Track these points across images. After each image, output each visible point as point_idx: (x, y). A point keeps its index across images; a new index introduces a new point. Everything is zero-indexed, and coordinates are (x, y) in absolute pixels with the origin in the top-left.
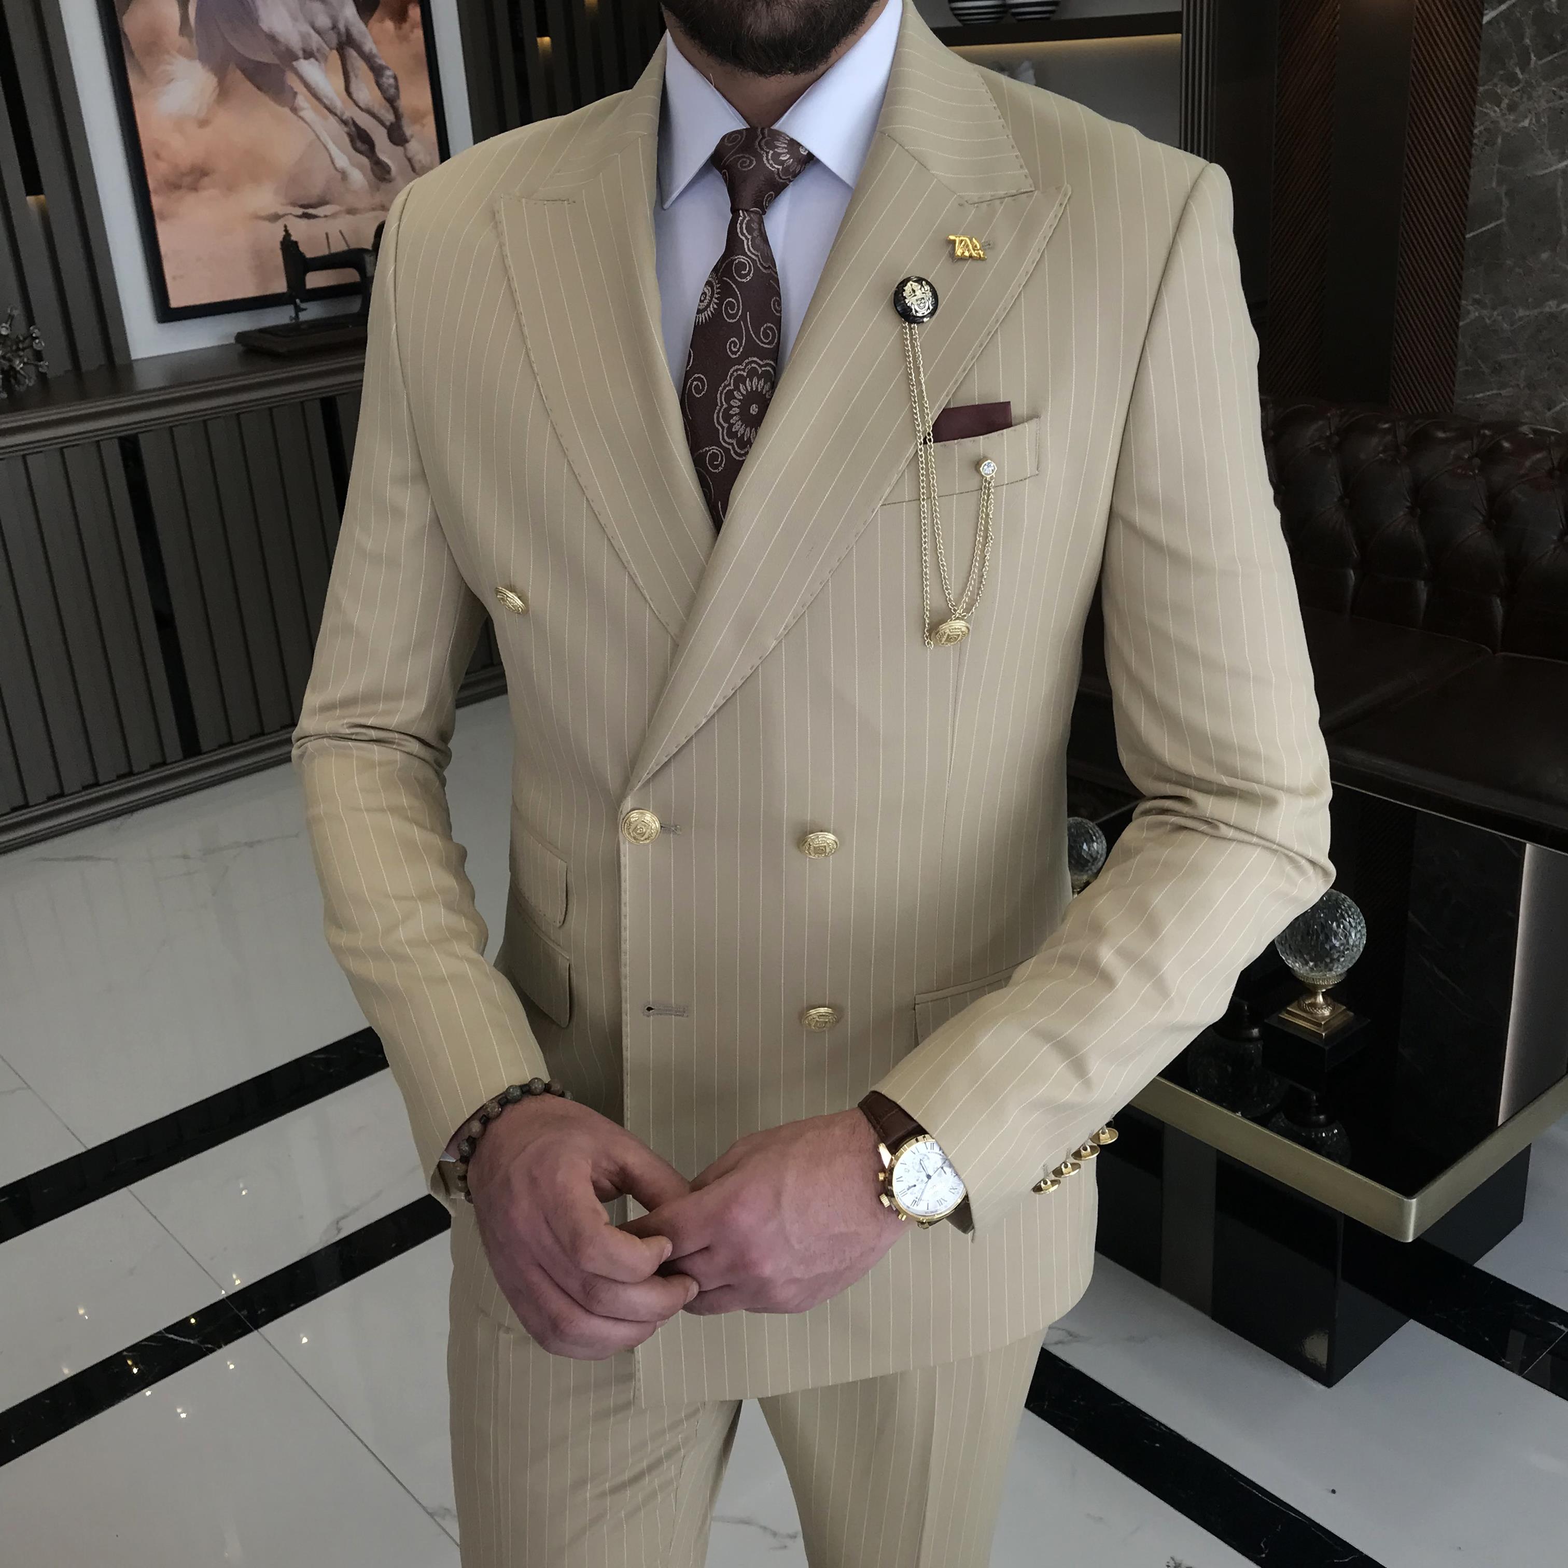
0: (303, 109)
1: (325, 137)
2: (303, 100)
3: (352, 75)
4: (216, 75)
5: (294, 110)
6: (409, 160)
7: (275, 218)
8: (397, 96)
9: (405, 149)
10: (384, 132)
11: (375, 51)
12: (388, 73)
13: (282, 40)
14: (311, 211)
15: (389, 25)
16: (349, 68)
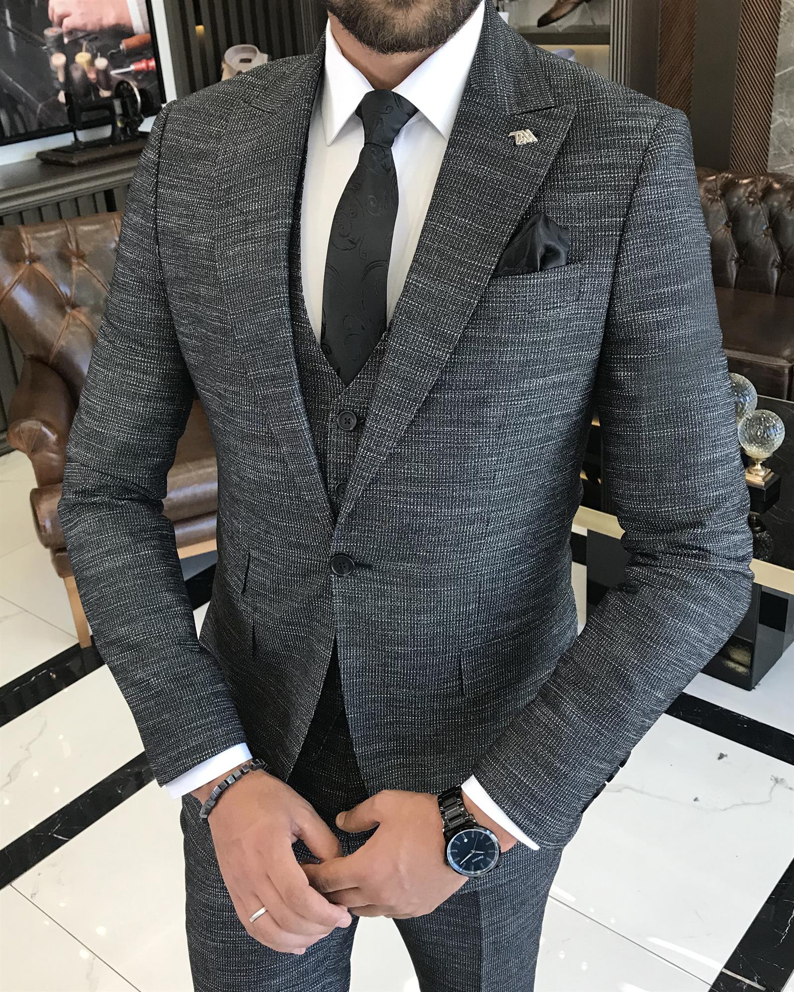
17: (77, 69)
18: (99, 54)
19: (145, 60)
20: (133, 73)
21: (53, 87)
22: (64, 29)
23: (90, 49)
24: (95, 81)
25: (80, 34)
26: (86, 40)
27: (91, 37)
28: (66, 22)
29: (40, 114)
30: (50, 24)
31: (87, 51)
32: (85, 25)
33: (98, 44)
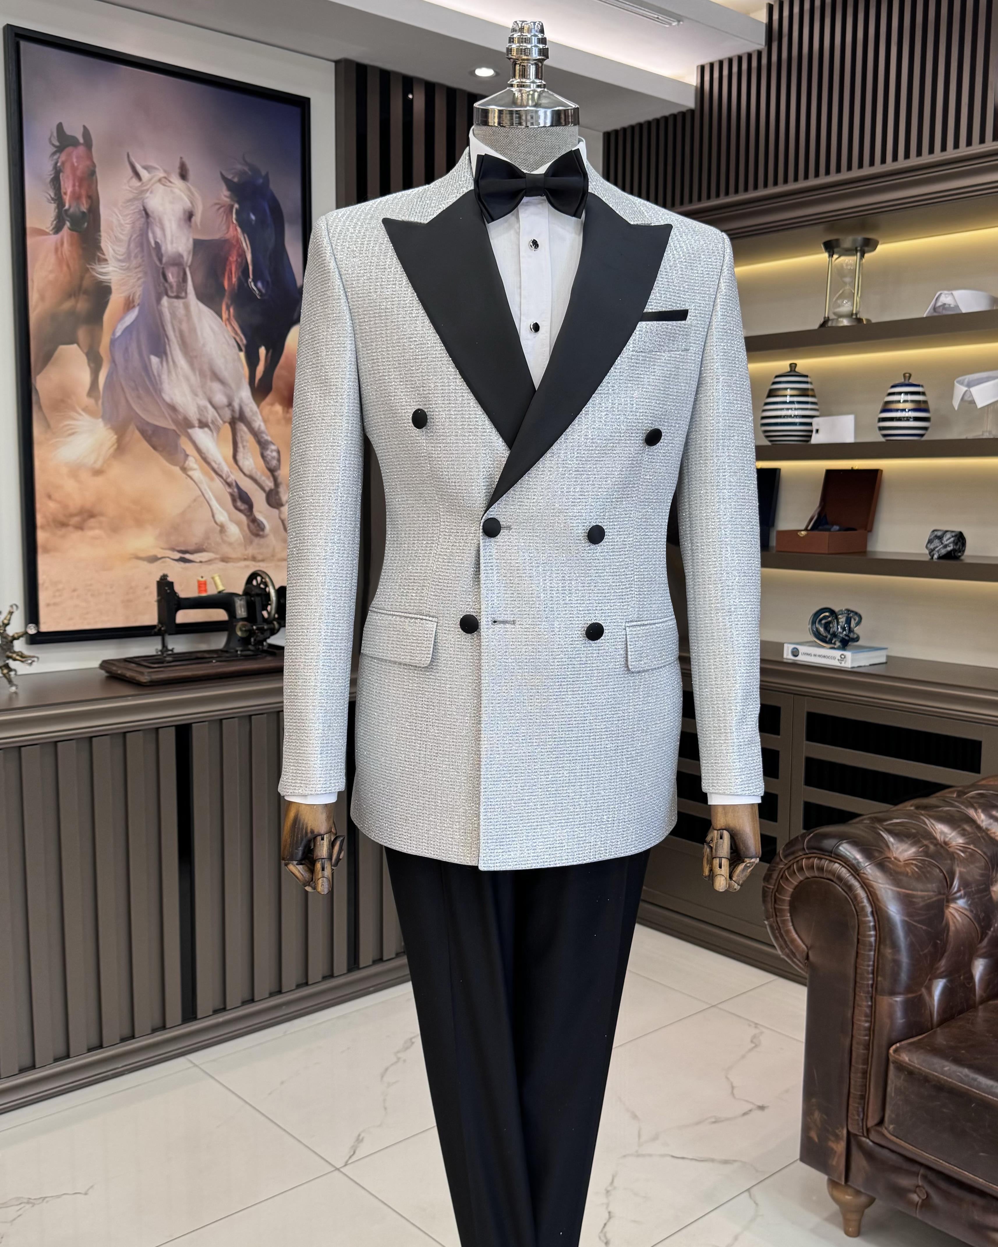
0: (192, 469)
1: (209, 495)
2: (192, 462)
3: (240, 445)
4: (116, 433)
5: (184, 469)
6: (283, 522)
7: (154, 559)
8: (278, 467)
9: (280, 513)
10: (263, 495)
11: (263, 427)
12: (273, 447)
13: (181, 410)
14: (187, 556)
15: (278, 408)
16: (239, 440)
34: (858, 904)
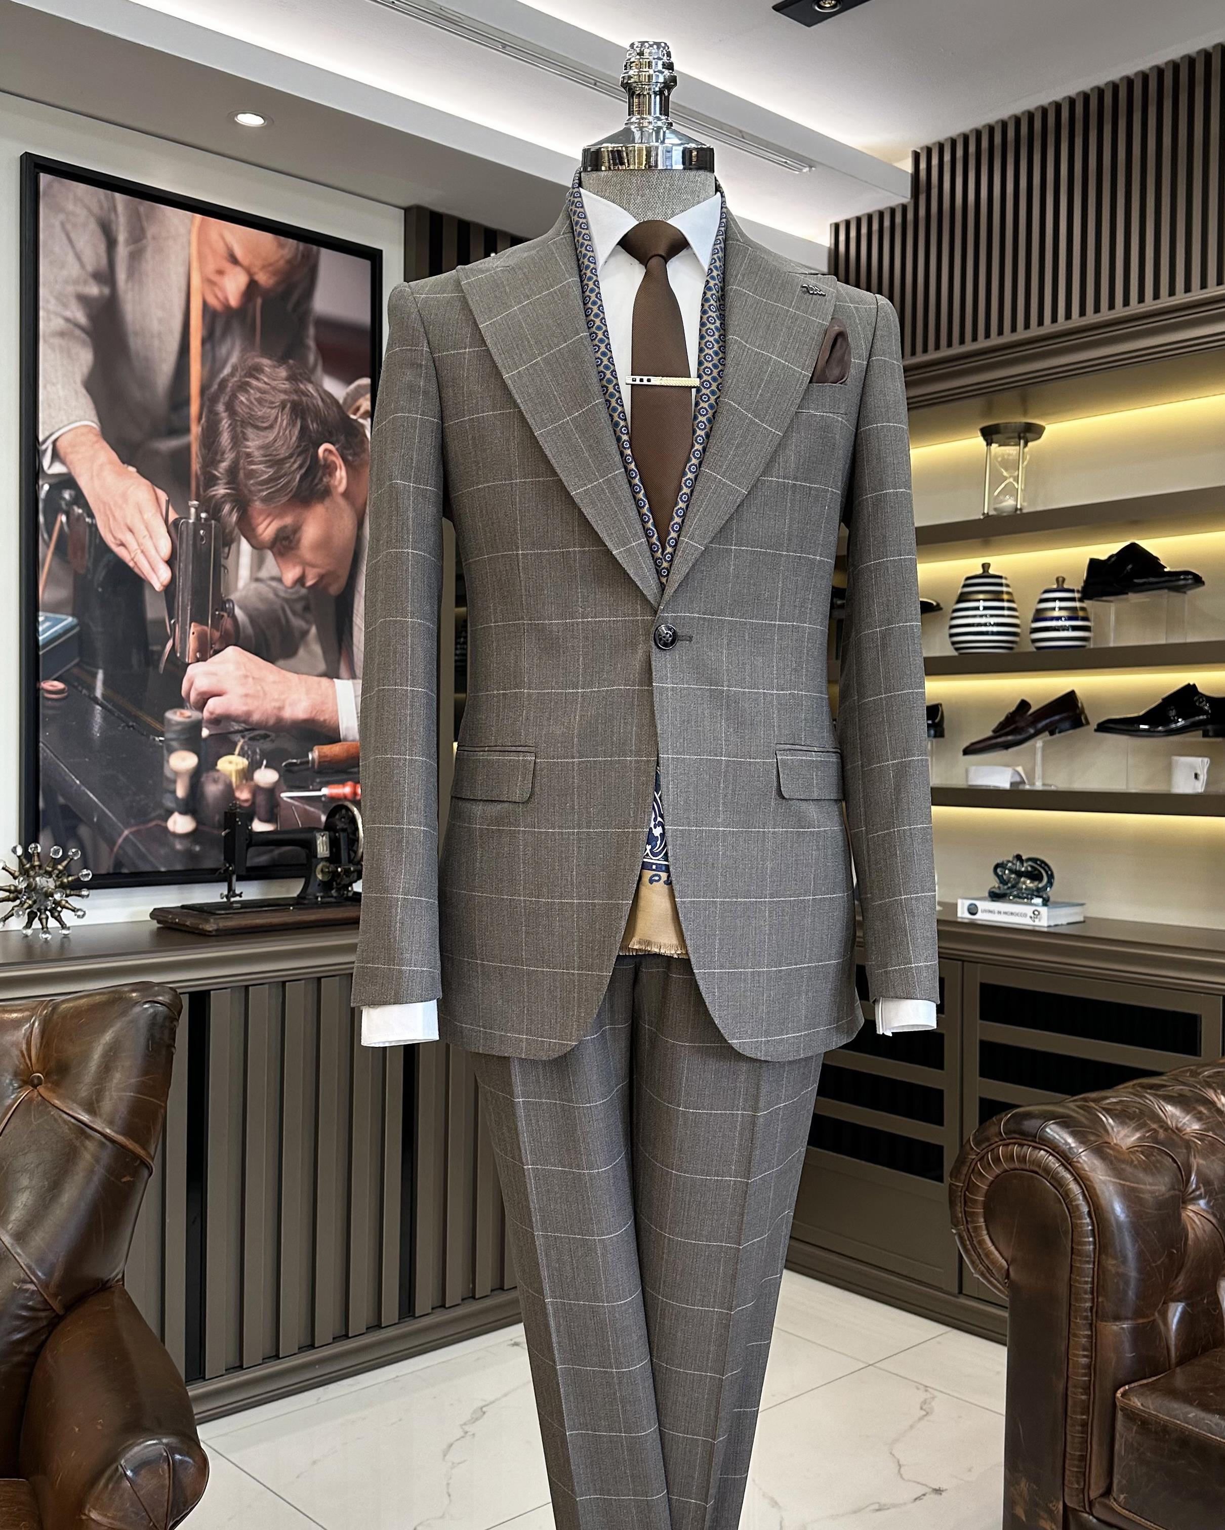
17: (215, 781)
18: (265, 762)
19: (350, 783)
20: (323, 799)
21: (159, 805)
22: (206, 714)
23: (250, 753)
24: (246, 805)
25: (236, 727)
26: (243, 737)
27: (253, 734)
28: (213, 705)
29: (120, 847)
30: (180, 703)
31: (242, 754)
32: (249, 714)
33: (267, 745)
34: (1071, 1201)
